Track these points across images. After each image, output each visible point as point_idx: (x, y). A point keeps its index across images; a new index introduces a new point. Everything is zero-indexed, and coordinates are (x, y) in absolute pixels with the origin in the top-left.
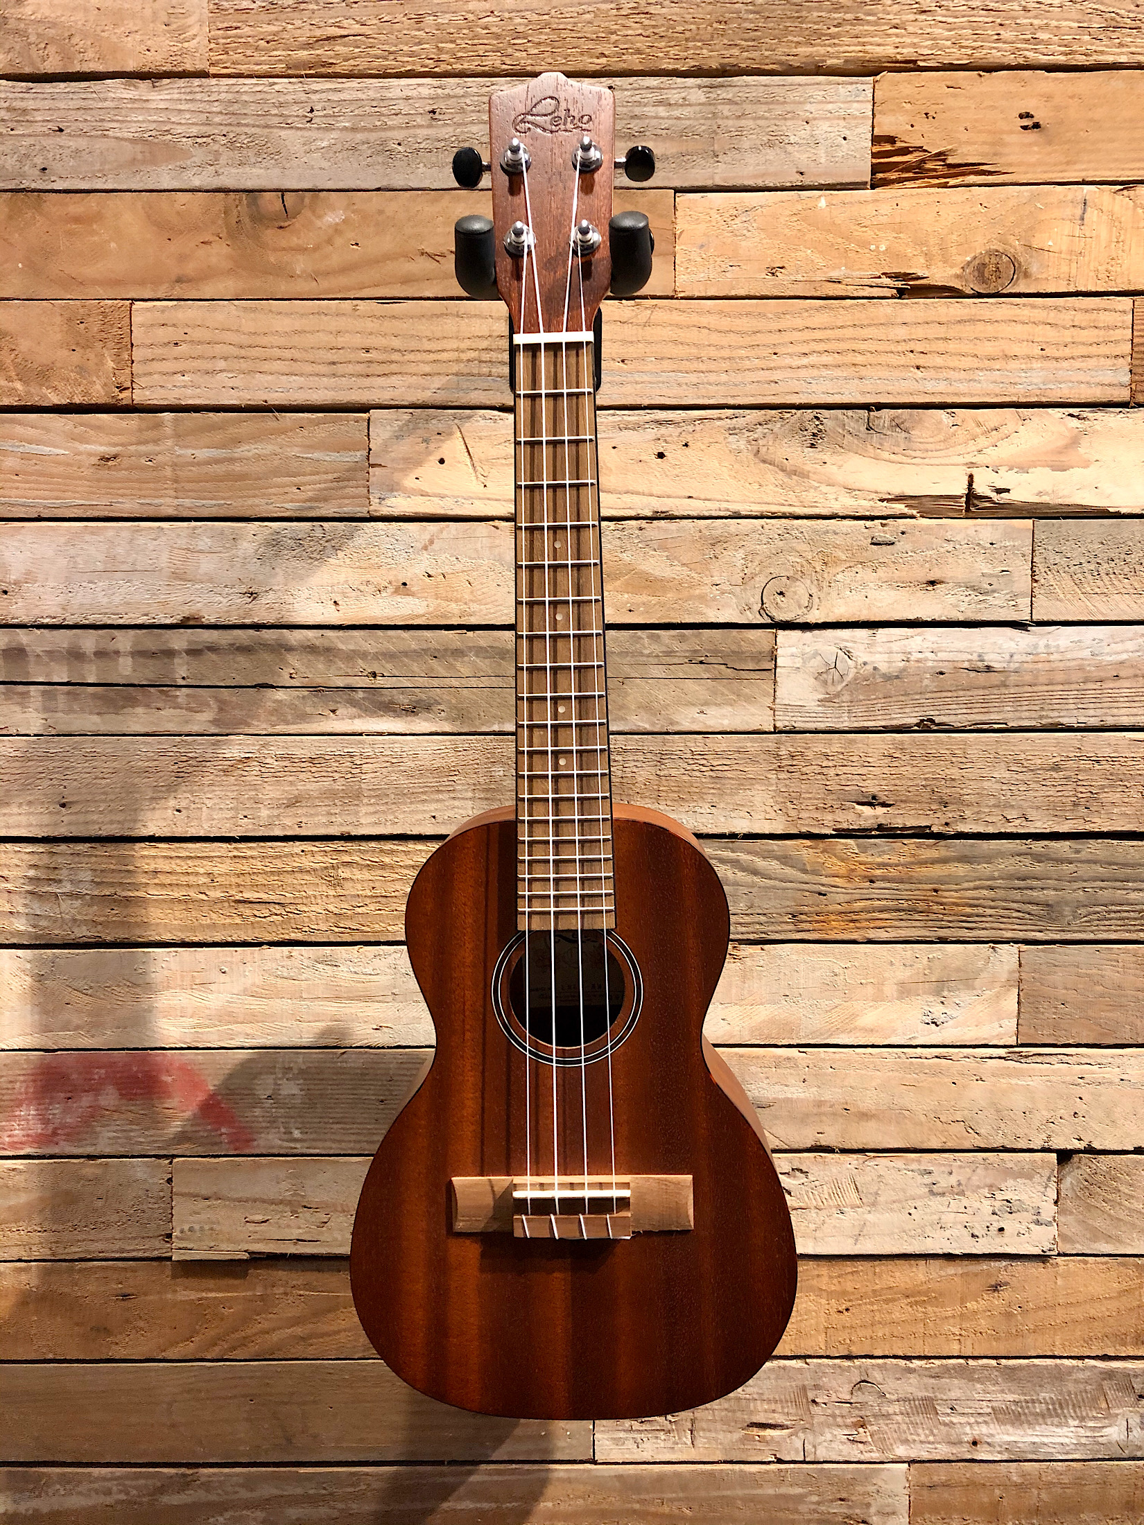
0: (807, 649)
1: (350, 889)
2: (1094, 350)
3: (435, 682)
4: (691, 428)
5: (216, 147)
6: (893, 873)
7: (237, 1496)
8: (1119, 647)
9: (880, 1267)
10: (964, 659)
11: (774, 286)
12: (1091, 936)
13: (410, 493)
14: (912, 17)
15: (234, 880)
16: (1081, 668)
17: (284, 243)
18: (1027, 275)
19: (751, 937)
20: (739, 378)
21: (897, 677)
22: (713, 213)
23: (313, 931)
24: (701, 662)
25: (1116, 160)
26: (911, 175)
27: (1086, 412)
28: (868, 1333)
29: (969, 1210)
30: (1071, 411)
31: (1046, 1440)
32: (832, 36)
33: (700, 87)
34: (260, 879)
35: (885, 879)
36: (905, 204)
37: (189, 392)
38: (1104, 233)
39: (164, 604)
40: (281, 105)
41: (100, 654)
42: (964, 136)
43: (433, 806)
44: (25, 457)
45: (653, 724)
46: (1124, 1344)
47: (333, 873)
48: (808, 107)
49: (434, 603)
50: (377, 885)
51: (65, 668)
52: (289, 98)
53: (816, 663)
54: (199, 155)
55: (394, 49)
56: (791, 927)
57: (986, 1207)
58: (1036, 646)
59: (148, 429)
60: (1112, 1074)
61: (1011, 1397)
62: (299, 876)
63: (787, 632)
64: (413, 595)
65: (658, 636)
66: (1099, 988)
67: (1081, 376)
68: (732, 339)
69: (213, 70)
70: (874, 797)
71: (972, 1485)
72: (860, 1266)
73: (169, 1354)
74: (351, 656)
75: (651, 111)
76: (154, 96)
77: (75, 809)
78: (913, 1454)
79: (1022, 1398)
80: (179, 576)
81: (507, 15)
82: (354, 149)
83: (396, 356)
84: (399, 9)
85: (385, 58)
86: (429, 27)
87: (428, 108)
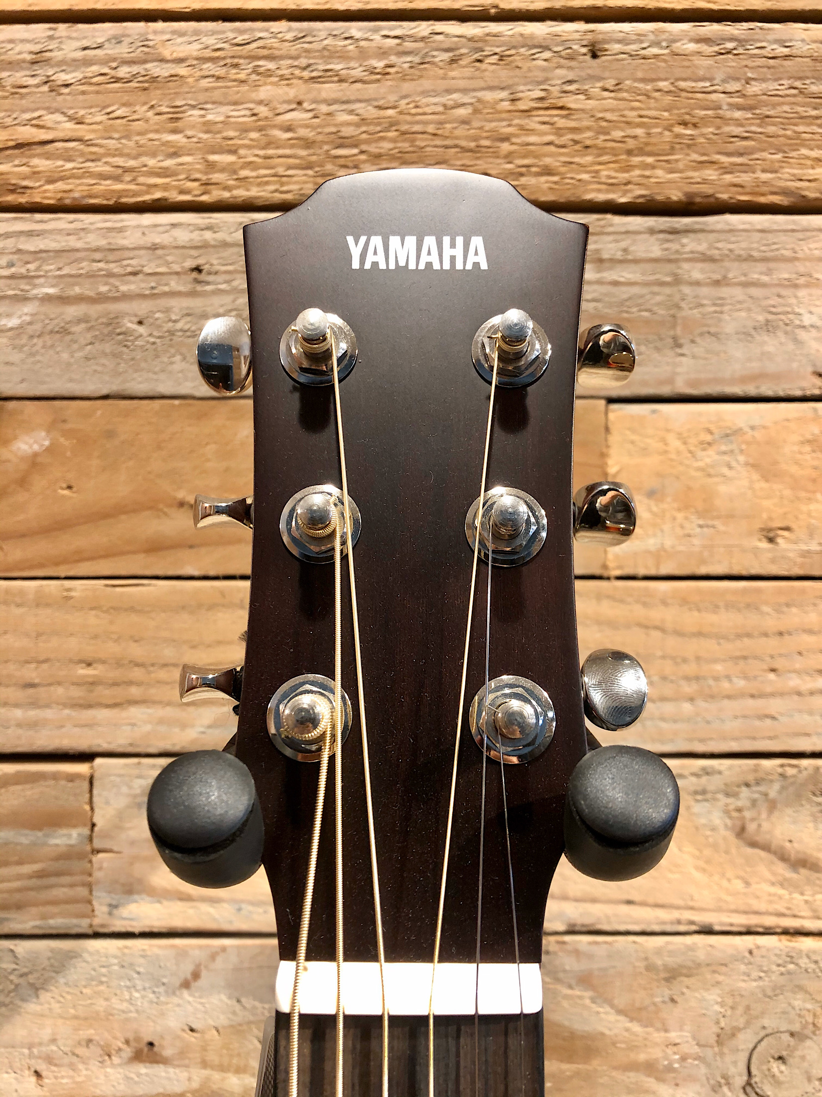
11: (773, 561)
13: (160, 896)
20: (713, 709)
22: (669, 436)
33: (652, 231)
55: (132, 163)
64: (164, 1061)
68: (709, 646)
81: (324, 108)
82: (64, 331)
83: (137, 674)
84: (143, 97)
85: (117, 179)
86: (193, 127)
87: (190, 263)
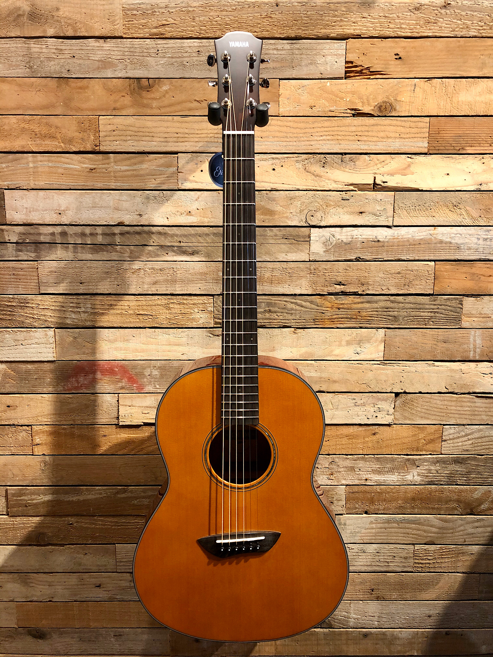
0: (320, 234)
1: (173, 311)
2: (416, 135)
3: (200, 245)
4: (284, 160)
5: (126, 63)
6: (345, 306)
7: (140, 495)
8: (421, 234)
9: (339, 428)
10: (371, 237)
11: (312, 113)
12: (408, 327)
13: (191, 182)
14: (360, 19)
15: (137, 308)
16: (408, 241)
17: (149, 97)
18: (395, 110)
19: (300, 326)
20: (299, 144)
21: (349, 244)
22: (292, 87)
23: (162, 324)
24: (286, 238)
25: (426, 70)
26: (358, 74)
27: (413, 156)
28: (334, 447)
29: (367, 411)
30: (408, 156)
31: (388, 479)
32: (333, 26)
33: (288, 44)
34: (145, 308)
35: (343, 308)
36: (356, 85)
37: (118, 147)
38: (421, 96)
39: (112, 218)
40: (147, 49)
41: (91, 234)
42: (376, 62)
43: (199, 285)
44: (65, 169)
45: (270, 259)
46: (413, 451)
47: (168, 306)
48: (324, 51)
49: (199, 218)
50: (182, 310)
51: (80, 239)
52: (151, 46)
53: (323, 238)
54: (120, 66)
55: (185, 29)
56: (313, 323)
57: (372, 410)
58: (394, 234)
59: (105, 159)
60: (413, 369)
61: (378, 466)
62: (157, 306)
63: (314, 229)
64: (192, 215)
65: (272, 230)
66: (410, 343)
67: (411, 144)
68: (298, 130)
69: (124, 36)
70: (340, 282)
71: (365, 492)
72: (332, 427)
73: (119, 453)
74: (172, 236)
75: (271, 52)
76: (105, 45)
77: (85, 284)
78: (347, 483)
79: (381, 467)
80: (117, 209)
81: (223, 17)
82: (172, 64)
83: (186, 136)
84: (187, 14)
85: (182, 32)
86: (197, 21)
87: (197, 50)
